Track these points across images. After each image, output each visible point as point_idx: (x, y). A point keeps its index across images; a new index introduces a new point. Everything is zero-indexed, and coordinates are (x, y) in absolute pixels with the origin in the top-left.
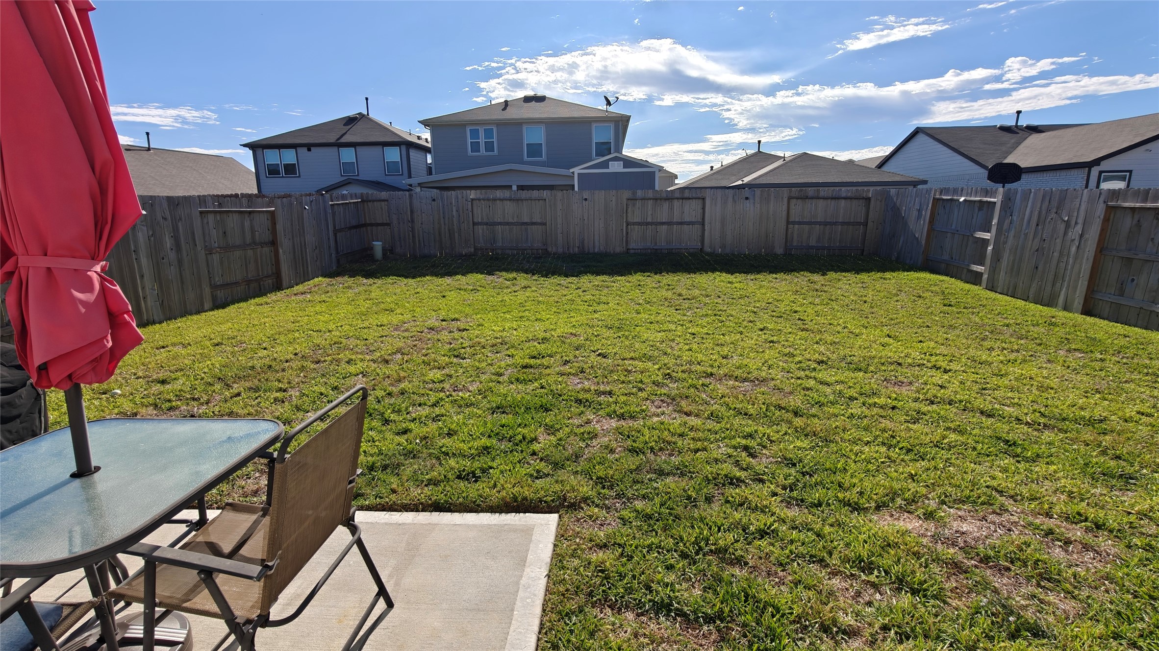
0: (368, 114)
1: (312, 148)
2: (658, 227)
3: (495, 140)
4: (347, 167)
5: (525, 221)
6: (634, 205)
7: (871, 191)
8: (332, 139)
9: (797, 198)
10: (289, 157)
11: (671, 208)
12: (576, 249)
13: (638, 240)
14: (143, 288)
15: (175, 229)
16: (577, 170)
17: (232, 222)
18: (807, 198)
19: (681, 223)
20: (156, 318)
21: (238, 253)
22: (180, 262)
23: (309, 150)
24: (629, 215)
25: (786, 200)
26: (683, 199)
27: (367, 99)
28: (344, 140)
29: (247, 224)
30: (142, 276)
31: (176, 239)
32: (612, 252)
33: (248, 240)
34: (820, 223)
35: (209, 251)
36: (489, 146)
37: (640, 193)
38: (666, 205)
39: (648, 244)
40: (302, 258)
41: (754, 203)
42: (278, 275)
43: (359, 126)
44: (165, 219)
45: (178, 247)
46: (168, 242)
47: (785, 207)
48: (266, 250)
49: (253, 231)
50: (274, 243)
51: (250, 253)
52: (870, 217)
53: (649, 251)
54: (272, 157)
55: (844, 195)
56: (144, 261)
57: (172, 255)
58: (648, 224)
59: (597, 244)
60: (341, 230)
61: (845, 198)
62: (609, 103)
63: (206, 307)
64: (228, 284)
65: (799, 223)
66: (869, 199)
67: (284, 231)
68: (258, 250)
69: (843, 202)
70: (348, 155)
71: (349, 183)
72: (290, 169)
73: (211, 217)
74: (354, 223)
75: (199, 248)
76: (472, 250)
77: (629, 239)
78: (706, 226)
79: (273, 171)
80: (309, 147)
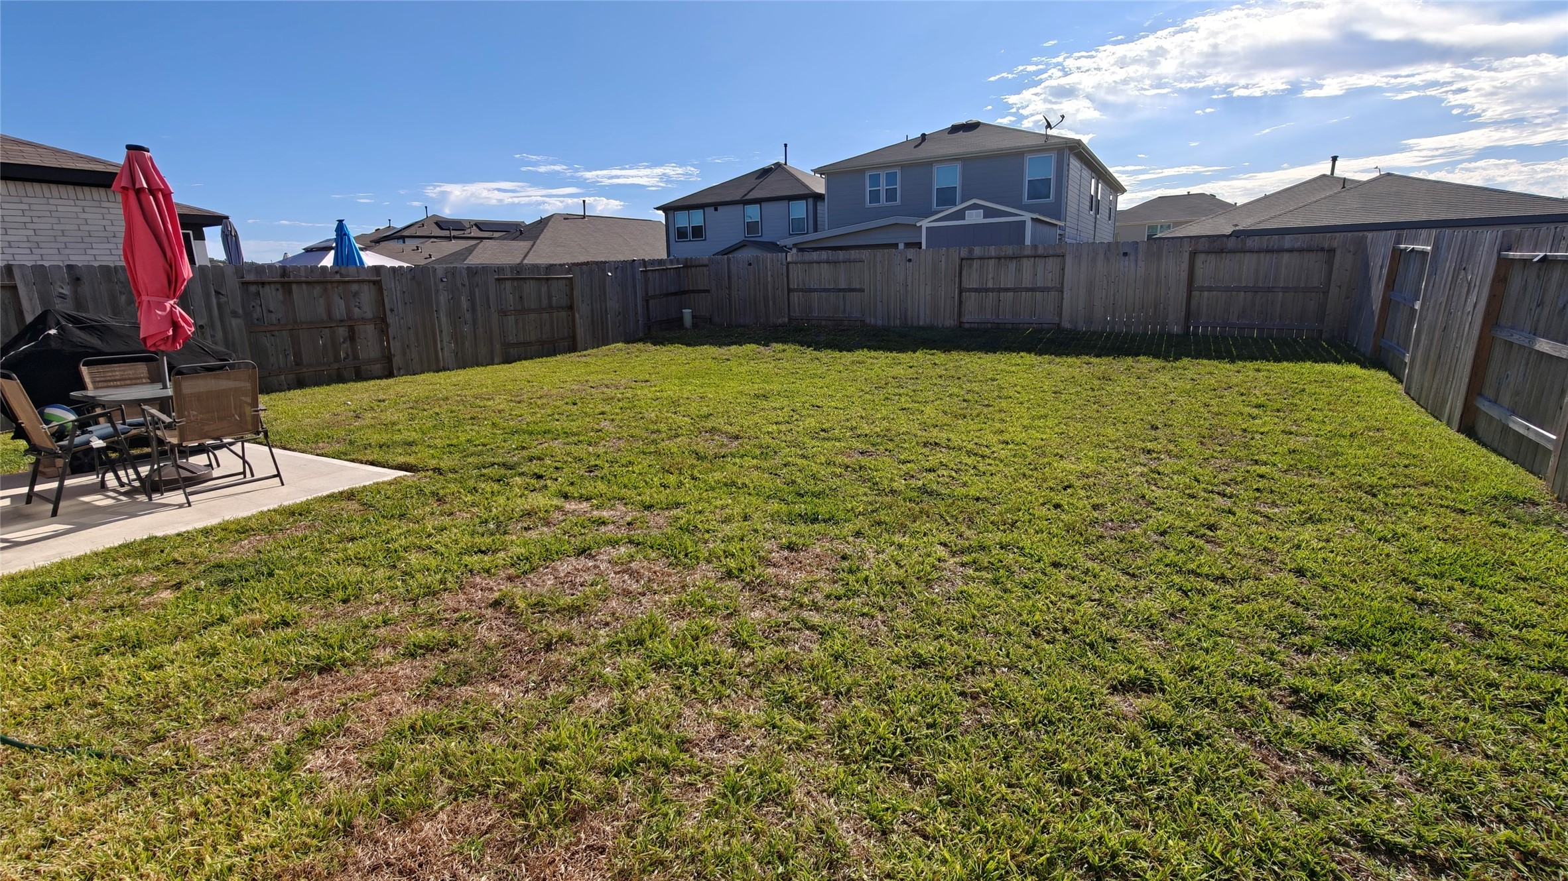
0: (786, 164)
1: (719, 208)
2: (1002, 294)
3: (898, 186)
4: (752, 227)
5: (843, 287)
6: (971, 266)
7: (1337, 240)
8: (737, 196)
9: (1207, 253)
10: (697, 218)
11: (1019, 270)
12: (898, 322)
13: (975, 312)
14: (441, 341)
15: (472, 294)
16: (925, 224)
17: (529, 288)
18: (1222, 251)
19: (1033, 290)
20: (450, 367)
21: (533, 316)
22: (475, 322)
23: (716, 210)
24: (964, 279)
25: (1186, 256)
26: (1035, 257)
27: (786, 145)
28: (751, 196)
29: (544, 289)
30: (441, 332)
31: (472, 300)
32: (940, 326)
33: (545, 303)
34: (1246, 289)
35: (503, 313)
36: (891, 194)
37: (978, 251)
38: (1013, 265)
39: (989, 317)
40: (602, 323)
41: (1136, 261)
42: (573, 338)
43: (772, 178)
44: (463, 285)
45: (473, 309)
46: (465, 304)
47: (1185, 266)
48: (563, 314)
49: (550, 297)
50: (571, 308)
51: (546, 316)
52: (1334, 277)
53: (989, 325)
54: (683, 220)
55: (1287, 245)
56: (444, 319)
57: (468, 316)
58: (987, 290)
59: (922, 315)
60: (654, 297)
61: (1291, 251)
62: (1049, 126)
63: (496, 361)
64: (521, 343)
65: (1210, 289)
66: (1332, 251)
67: (582, 296)
68: (555, 314)
69: (1286, 257)
70: (753, 212)
71: (744, 246)
72: (698, 232)
73: (508, 284)
74: (673, 289)
75: (492, 310)
76: (787, 320)
77: (963, 310)
78: (1065, 293)
79: (682, 234)
80: (716, 206)
